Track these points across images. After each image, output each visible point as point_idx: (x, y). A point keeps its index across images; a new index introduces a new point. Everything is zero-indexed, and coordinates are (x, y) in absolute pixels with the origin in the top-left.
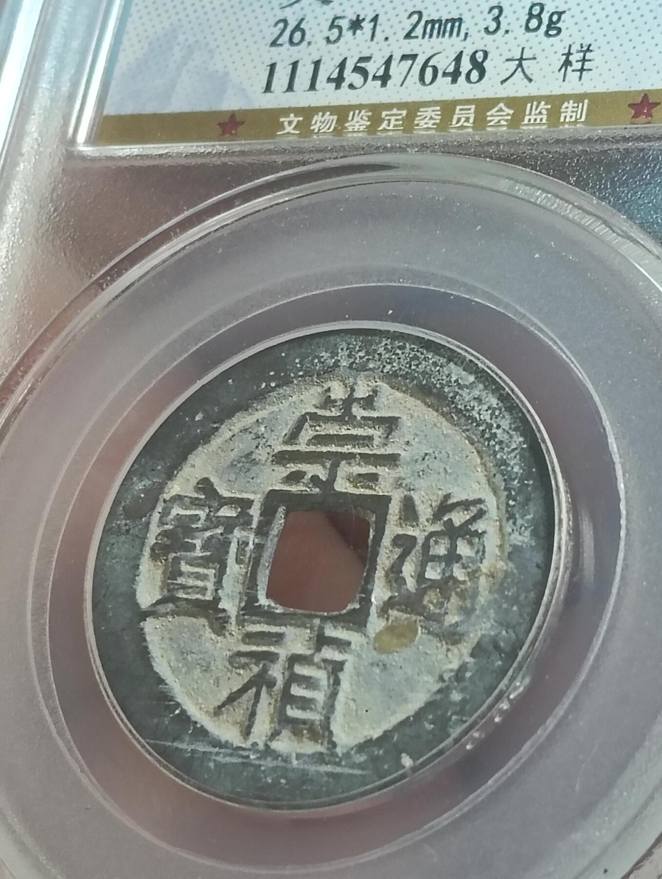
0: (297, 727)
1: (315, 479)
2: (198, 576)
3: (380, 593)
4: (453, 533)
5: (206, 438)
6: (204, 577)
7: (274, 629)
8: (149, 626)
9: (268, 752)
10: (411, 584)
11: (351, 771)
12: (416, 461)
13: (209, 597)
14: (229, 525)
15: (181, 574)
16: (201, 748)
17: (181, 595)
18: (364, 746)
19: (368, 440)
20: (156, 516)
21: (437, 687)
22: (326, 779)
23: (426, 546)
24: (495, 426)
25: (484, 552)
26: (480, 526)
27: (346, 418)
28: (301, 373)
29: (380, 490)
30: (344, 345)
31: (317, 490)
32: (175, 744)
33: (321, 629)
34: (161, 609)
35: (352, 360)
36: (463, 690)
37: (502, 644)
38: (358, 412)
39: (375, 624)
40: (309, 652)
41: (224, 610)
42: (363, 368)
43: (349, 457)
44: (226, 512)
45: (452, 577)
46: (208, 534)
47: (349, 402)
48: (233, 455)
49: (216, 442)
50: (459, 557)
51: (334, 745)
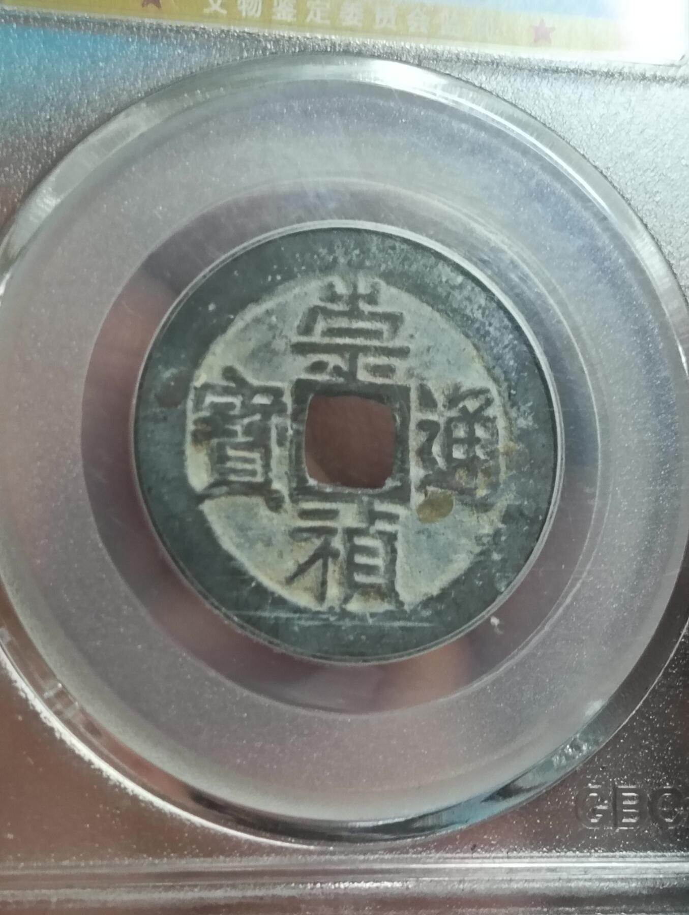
0: (366, 591)
1: (337, 370)
2: (246, 460)
3: (416, 472)
4: (470, 418)
5: (223, 329)
6: (251, 461)
7: (327, 506)
8: (207, 507)
9: (345, 614)
10: (441, 463)
11: (420, 625)
12: (422, 353)
13: (259, 479)
14: (266, 412)
15: (228, 458)
16: (283, 615)
17: (233, 478)
18: (429, 602)
19: (377, 334)
20: (190, 404)
21: (478, 550)
22: (400, 632)
23: (449, 431)
24: (487, 324)
25: (498, 434)
26: (490, 412)
27: (354, 313)
28: (303, 268)
29: (399, 379)
30: (339, 243)
31: (341, 380)
32: (260, 613)
33: (371, 504)
34: (216, 491)
35: (349, 257)
36: (500, 552)
37: (526, 512)
38: (365, 307)
39: (417, 498)
40: (363, 525)
41: (277, 492)
42: (360, 266)
43: (365, 350)
44: (260, 400)
45: (476, 458)
46: (246, 421)
47: (354, 297)
48: (252, 345)
49: (232, 331)
50: (478, 440)
51: (401, 604)
